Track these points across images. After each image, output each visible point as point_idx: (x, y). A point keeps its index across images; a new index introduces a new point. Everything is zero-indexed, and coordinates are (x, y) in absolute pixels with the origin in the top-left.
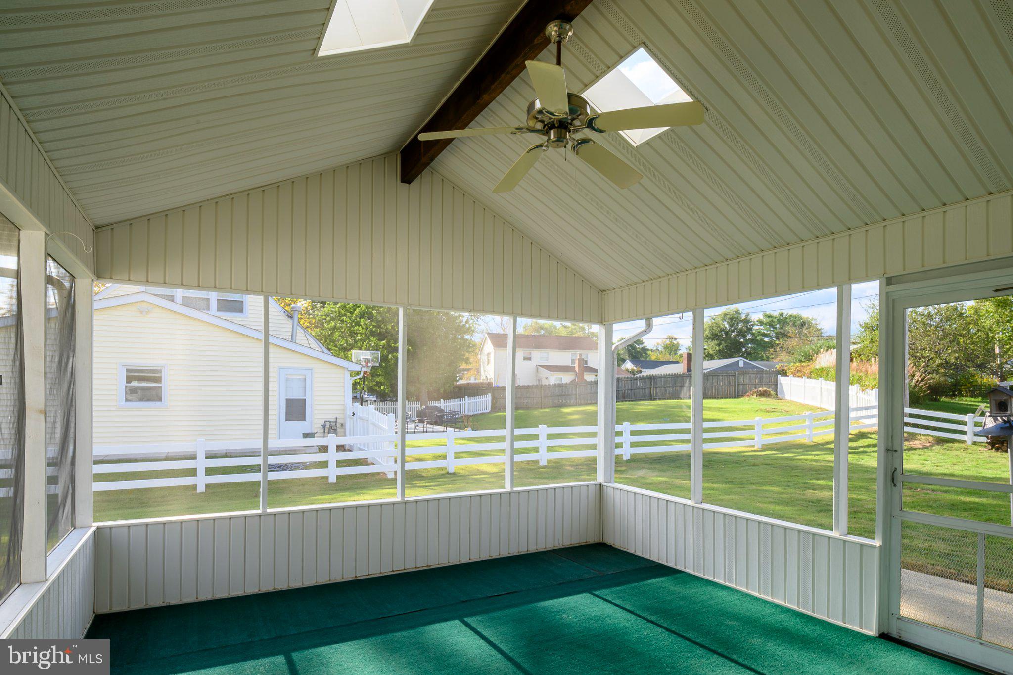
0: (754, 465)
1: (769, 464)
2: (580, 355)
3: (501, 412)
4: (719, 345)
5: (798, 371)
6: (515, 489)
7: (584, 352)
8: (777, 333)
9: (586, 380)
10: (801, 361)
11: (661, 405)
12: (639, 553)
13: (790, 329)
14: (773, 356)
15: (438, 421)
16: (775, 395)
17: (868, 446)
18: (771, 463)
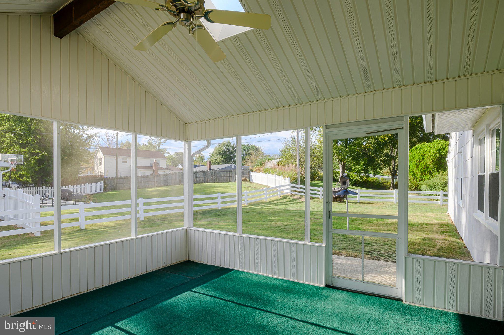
0: (247, 213)
1: (253, 212)
2: (156, 161)
3: (110, 192)
4: (222, 158)
5: (258, 170)
6: (138, 236)
7: (157, 159)
8: (246, 153)
9: (159, 174)
10: (259, 166)
11: (200, 186)
12: (209, 263)
13: (252, 152)
14: (245, 163)
15: (69, 198)
16: (249, 181)
17: (288, 202)
18: (253, 211)
